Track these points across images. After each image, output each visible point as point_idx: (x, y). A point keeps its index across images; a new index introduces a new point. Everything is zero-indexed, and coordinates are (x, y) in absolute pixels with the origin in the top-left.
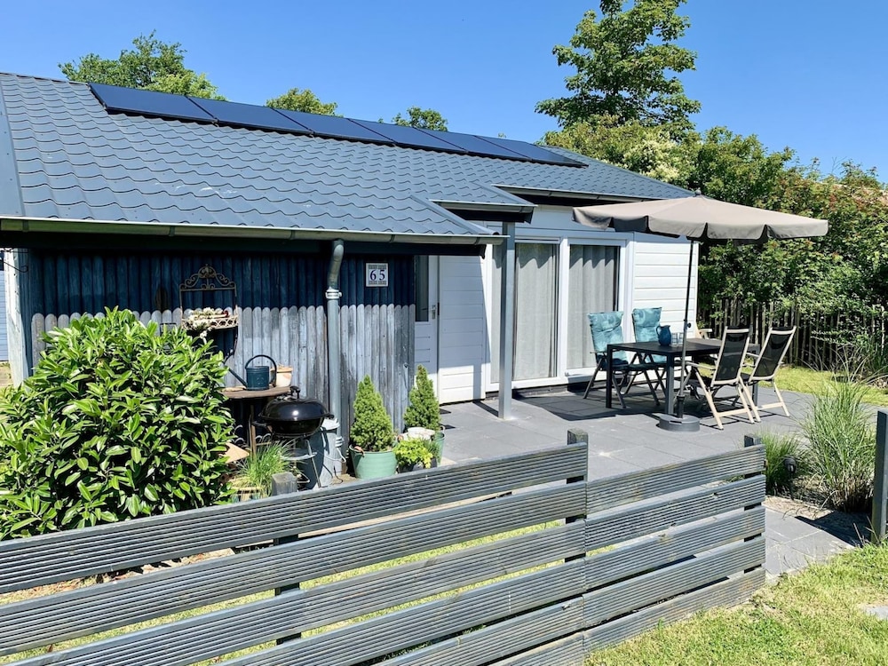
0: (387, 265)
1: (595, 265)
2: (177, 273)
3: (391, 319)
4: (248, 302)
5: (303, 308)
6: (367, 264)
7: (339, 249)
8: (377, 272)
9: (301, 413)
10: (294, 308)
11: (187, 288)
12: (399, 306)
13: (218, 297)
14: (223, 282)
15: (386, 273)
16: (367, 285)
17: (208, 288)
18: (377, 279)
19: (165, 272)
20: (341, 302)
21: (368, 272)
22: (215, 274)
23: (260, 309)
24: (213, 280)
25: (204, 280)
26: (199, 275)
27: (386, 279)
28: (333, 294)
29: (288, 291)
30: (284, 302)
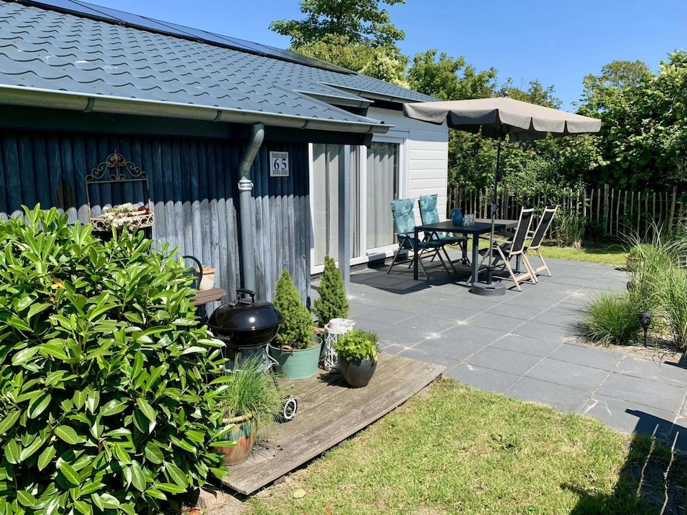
0: (287, 153)
1: (381, 159)
2: (80, 160)
3: (291, 211)
4: (161, 195)
5: (214, 201)
6: (271, 153)
7: (260, 134)
8: (280, 161)
9: (257, 319)
10: (206, 201)
11: (95, 180)
12: (297, 197)
13: (128, 189)
14: (133, 171)
15: (287, 162)
16: (271, 175)
17: (118, 179)
18: (280, 169)
19: (68, 159)
20: (254, 193)
21: (272, 160)
22: (125, 162)
23: (172, 202)
24: (122, 169)
25: (112, 170)
26: (108, 163)
27: (287, 169)
28: (245, 184)
29: (199, 182)
30: (196, 194)
